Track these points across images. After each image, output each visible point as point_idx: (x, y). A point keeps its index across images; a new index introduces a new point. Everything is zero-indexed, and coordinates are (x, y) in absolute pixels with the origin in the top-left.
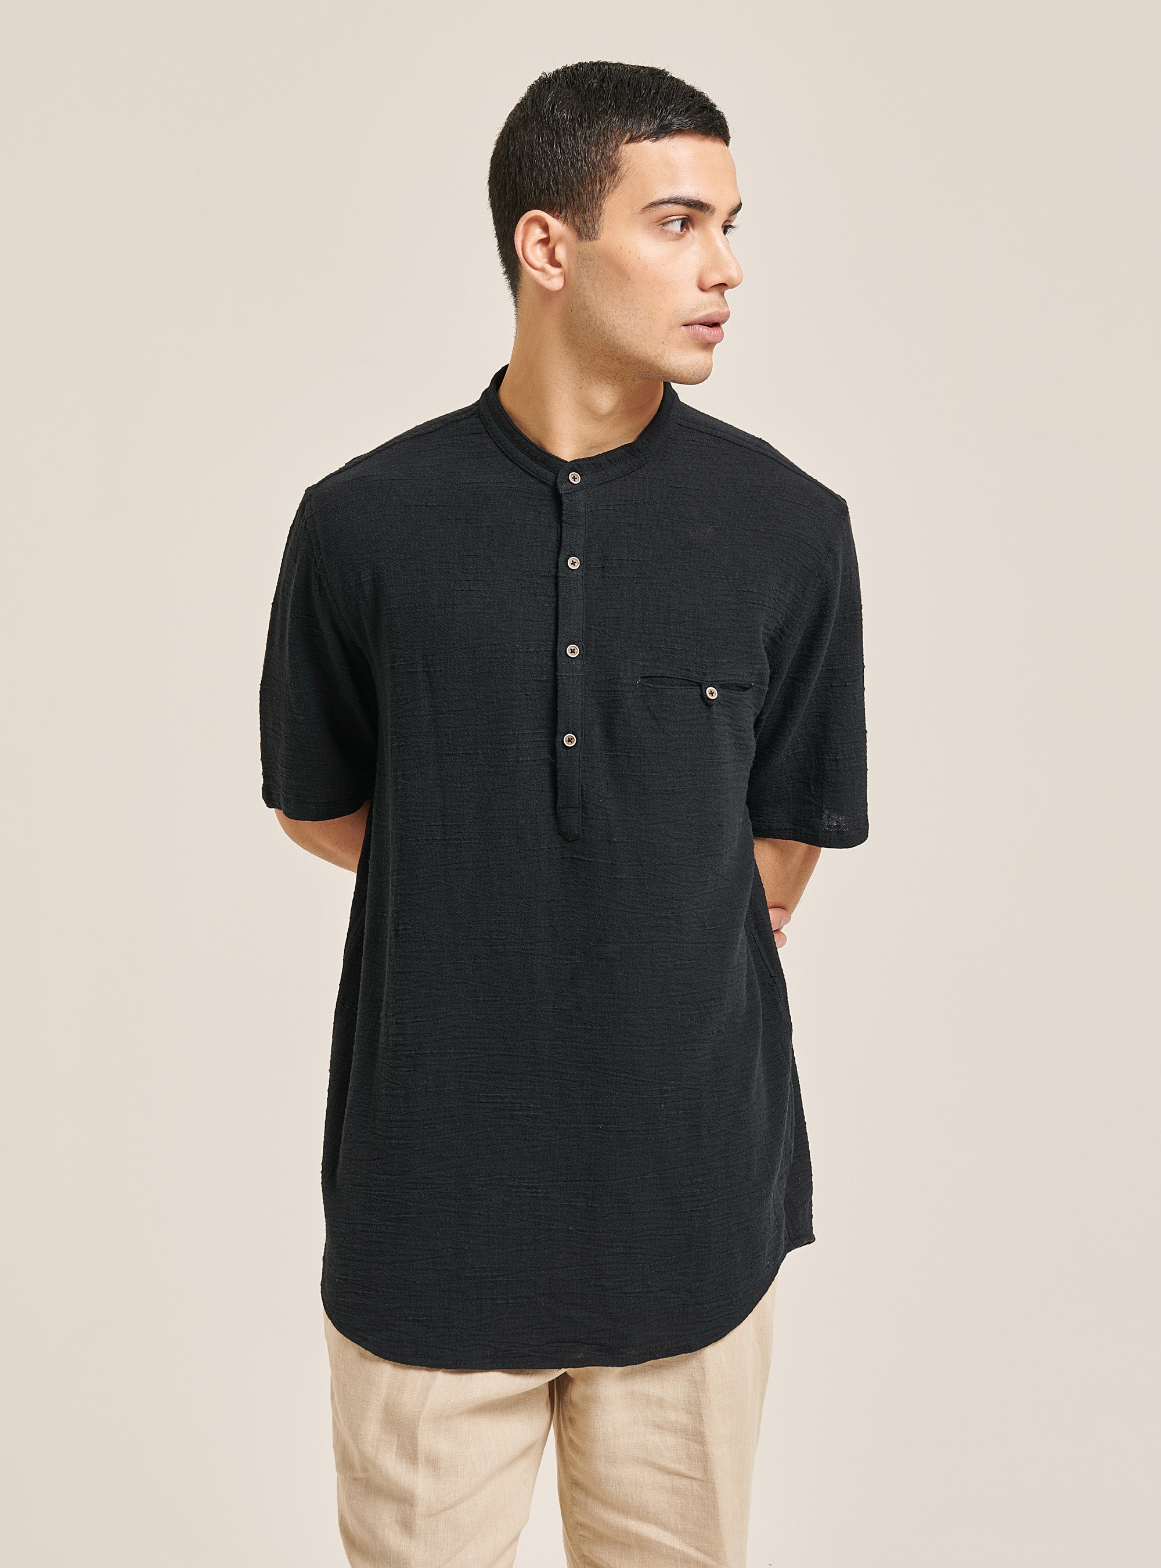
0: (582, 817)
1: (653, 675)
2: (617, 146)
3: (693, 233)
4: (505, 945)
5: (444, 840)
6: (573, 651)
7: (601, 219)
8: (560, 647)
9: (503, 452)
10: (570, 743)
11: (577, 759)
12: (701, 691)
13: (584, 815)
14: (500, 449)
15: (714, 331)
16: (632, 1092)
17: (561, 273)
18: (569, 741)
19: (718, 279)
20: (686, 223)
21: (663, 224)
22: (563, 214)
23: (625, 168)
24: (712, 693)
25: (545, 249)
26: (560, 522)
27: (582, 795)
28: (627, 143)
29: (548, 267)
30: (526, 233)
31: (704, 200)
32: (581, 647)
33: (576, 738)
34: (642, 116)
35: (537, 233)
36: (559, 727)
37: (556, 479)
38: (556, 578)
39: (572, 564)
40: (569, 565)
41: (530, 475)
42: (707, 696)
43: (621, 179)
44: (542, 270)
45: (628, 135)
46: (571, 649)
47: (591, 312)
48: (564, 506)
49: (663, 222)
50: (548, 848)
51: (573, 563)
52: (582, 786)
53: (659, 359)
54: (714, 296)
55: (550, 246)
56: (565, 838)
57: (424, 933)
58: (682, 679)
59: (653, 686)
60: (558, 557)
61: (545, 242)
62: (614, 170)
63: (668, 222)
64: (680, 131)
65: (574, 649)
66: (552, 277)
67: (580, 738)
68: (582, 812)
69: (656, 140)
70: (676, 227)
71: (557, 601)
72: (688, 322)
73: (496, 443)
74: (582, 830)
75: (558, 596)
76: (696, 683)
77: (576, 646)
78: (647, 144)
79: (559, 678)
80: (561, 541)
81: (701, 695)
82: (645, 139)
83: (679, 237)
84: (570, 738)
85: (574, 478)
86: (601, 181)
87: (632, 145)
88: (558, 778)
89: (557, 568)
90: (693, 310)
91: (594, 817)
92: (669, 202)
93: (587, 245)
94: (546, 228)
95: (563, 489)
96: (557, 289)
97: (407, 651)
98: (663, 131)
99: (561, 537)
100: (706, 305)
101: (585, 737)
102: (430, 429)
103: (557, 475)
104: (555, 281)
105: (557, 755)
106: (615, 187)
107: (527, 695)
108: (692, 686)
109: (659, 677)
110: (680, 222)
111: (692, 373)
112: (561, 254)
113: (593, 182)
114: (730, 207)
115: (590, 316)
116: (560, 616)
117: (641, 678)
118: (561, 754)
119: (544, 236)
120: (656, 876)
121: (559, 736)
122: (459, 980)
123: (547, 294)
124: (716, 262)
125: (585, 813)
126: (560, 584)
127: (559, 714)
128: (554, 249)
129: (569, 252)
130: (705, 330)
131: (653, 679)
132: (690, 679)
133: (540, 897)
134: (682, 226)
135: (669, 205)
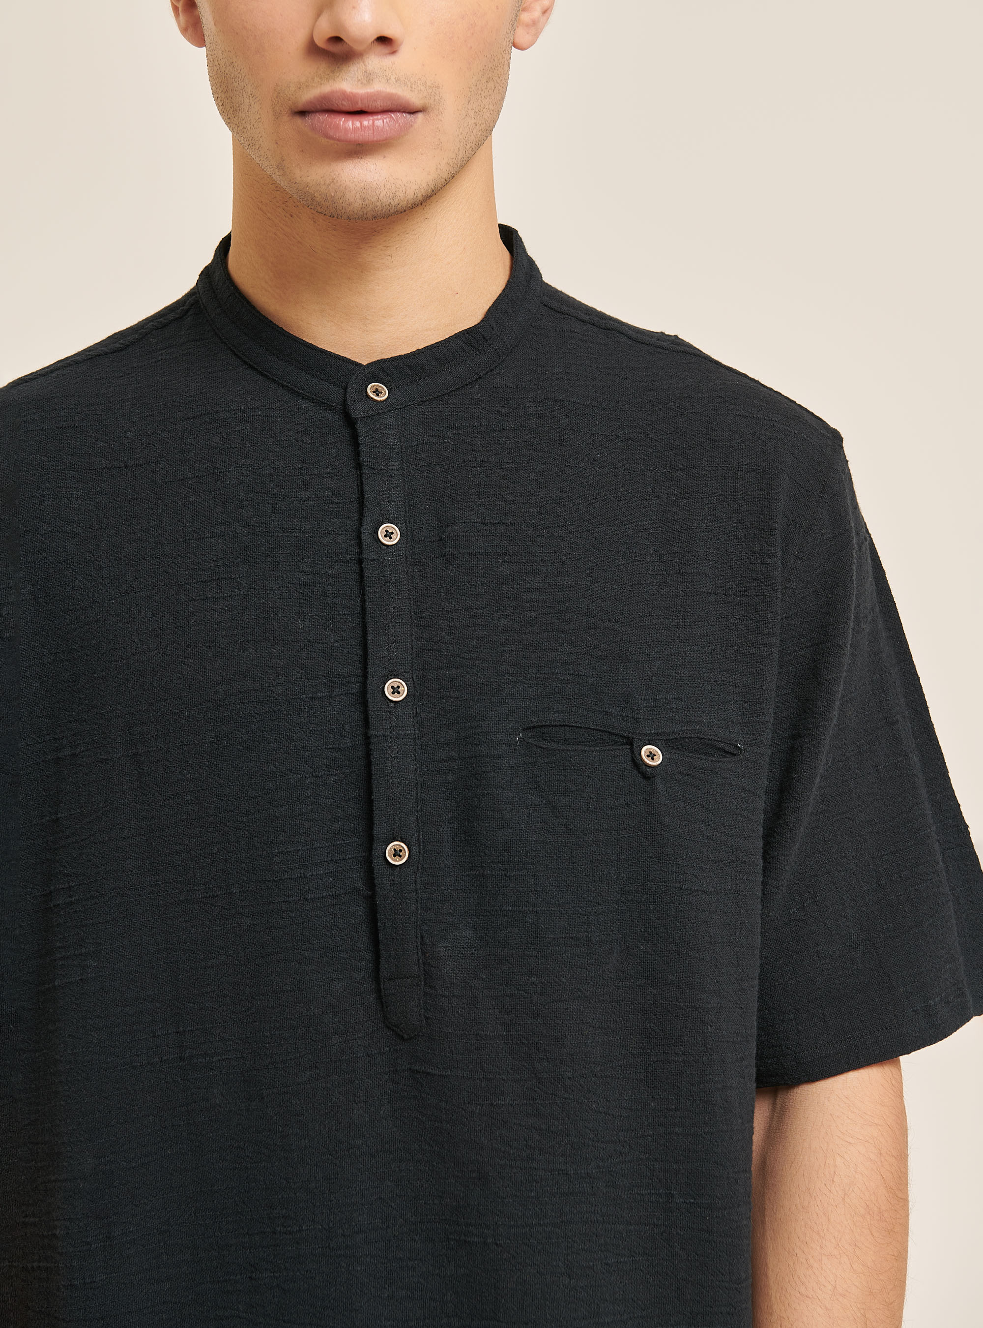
0: (425, 994)
1: (544, 723)
4: (298, 1243)
6: (395, 690)
8: (371, 684)
9: (245, 363)
10: (397, 858)
11: (413, 887)
12: (632, 752)
13: (428, 990)
14: (240, 358)
18: (396, 854)
24: (651, 756)
26: (359, 466)
27: (424, 953)
32: (411, 683)
33: (409, 850)
36: (376, 830)
37: (345, 396)
38: (360, 562)
39: (386, 536)
40: (380, 537)
41: (299, 394)
42: (642, 760)
46: (393, 687)
48: (362, 438)
50: (368, 1055)
51: (388, 535)
52: (422, 937)
56: (397, 1035)
58: (597, 730)
59: (545, 744)
60: (361, 524)
65: (398, 687)
67: (415, 849)
68: (425, 984)
71: (363, 601)
73: (232, 350)
74: (427, 1018)
75: (364, 595)
76: (624, 737)
77: (401, 681)
79: (372, 740)
80: (363, 496)
81: (633, 760)
84: (398, 848)
85: (377, 392)
88: (379, 924)
89: (360, 544)
91: (447, 993)
95: (357, 411)
97: (96, 724)
99: (362, 491)
101: (424, 846)
102: (117, 345)
103: (345, 389)
105: (376, 881)
107: (317, 777)
108: (616, 743)
109: (556, 726)
116: (370, 629)
117: (524, 730)
118: (383, 879)
120: (566, 1099)
121: (377, 846)
125: (431, 987)
126: (367, 573)
127: (376, 805)
131: (545, 730)
132: (610, 730)
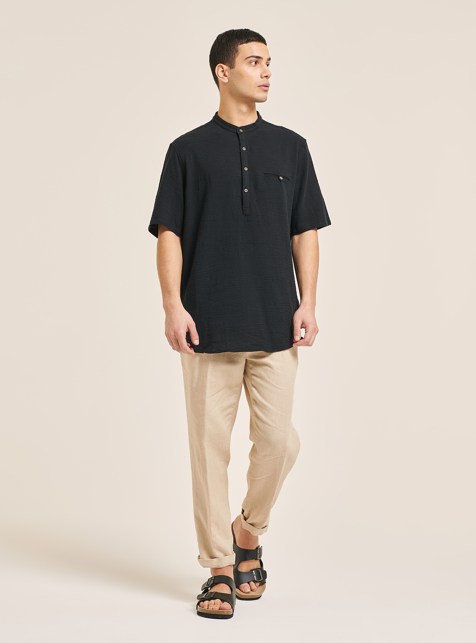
1: (266, 173)
2: (237, 46)
3: (258, 65)
5: (214, 220)
6: (246, 169)
7: (235, 63)
8: (243, 168)
9: (222, 127)
11: (248, 195)
15: (267, 88)
16: (265, 280)
17: (227, 78)
18: (246, 191)
19: (266, 75)
20: (256, 63)
21: (250, 63)
22: (226, 64)
23: (240, 50)
24: (281, 178)
25: (223, 73)
26: (239, 140)
27: (249, 204)
28: (240, 45)
29: (224, 77)
30: (218, 70)
31: (260, 56)
32: (248, 168)
34: (243, 38)
35: (221, 69)
36: (243, 187)
37: (237, 131)
38: (240, 152)
41: (230, 131)
43: (239, 53)
44: (223, 78)
45: (240, 43)
47: (236, 86)
48: (239, 137)
49: (250, 62)
50: (241, 218)
51: (244, 149)
52: (249, 202)
53: (253, 95)
54: (265, 79)
55: (224, 72)
56: (245, 215)
57: (210, 244)
58: (274, 174)
59: (267, 176)
60: (240, 148)
61: (223, 71)
62: (237, 51)
63: (251, 62)
64: (252, 41)
66: (225, 79)
67: (249, 190)
68: (250, 208)
69: (247, 43)
70: (254, 63)
72: (259, 86)
73: (219, 126)
74: (250, 213)
75: (241, 157)
78: (245, 44)
79: (243, 175)
80: (240, 144)
81: (279, 179)
82: (244, 43)
83: (255, 66)
85: (242, 130)
86: (234, 54)
87: (241, 45)
88: (243, 200)
89: (240, 150)
90: (260, 83)
91: (253, 209)
92: (251, 57)
93: (232, 70)
94: (223, 68)
95: (239, 133)
96: (227, 82)
98: (248, 41)
100: (264, 81)
104: (226, 80)
106: (238, 55)
107: (235, 180)
108: (276, 176)
109: (268, 173)
110: (255, 62)
111: (262, 98)
112: (227, 74)
113: (233, 55)
114: (267, 58)
115: (236, 87)
116: (242, 161)
117: (264, 174)
118: (244, 194)
119: (222, 70)
121: (243, 190)
122: (220, 255)
123: (224, 83)
124: (265, 72)
126: (241, 154)
127: (244, 184)
128: (225, 73)
129: (228, 73)
130: (264, 87)
133: (239, 231)
134: (255, 63)
135: (251, 58)
